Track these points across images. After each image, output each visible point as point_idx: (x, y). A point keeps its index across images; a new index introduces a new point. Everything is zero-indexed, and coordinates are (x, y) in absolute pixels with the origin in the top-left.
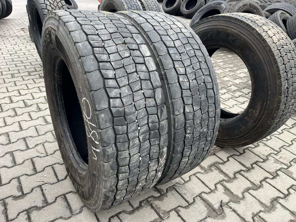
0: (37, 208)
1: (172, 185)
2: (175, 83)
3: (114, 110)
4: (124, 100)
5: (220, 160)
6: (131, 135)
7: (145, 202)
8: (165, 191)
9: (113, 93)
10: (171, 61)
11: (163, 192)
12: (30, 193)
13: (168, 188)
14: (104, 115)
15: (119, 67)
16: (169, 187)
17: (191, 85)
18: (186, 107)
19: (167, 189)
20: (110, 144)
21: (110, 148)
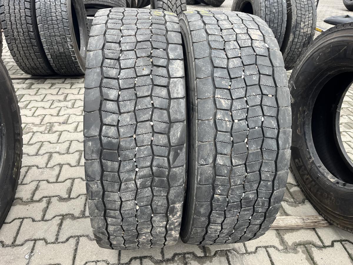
0: (73, 217)
1: (225, 249)
2: (208, 120)
3: (104, 140)
4: (122, 130)
5: (318, 240)
6: (123, 176)
7: (180, 256)
8: (213, 254)
9: (109, 119)
10: (211, 87)
11: (210, 253)
12: (75, 198)
13: (218, 251)
14: (91, 144)
15: (127, 87)
16: (221, 250)
17: (235, 126)
18: (219, 157)
19: (216, 251)
20: (95, 179)
21: (94, 185)
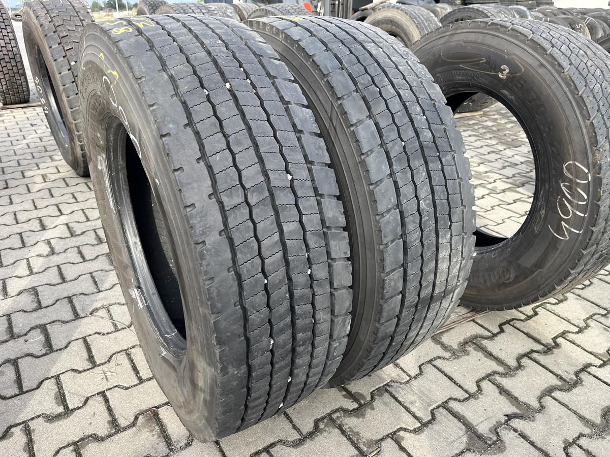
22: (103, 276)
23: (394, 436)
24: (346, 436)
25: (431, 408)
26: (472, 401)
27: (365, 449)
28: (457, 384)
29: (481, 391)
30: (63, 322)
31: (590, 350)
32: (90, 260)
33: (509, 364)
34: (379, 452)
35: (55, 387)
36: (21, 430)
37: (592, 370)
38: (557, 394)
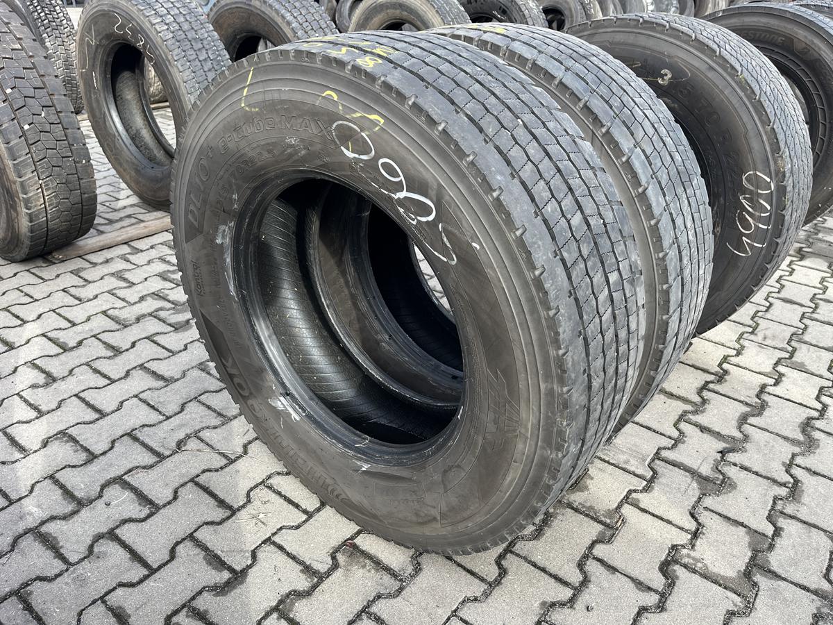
22: (159, 397)
23: (626, 499)
24: (581, 513)
25: (647, 463)
26: (680, 446)
27: (608, 521)
28: (657, 433)
29: (684, 433)
30: (144, 468)
31: (757, 371)
32: (119, 379)
33: (693, 400)
34: (623, 520)
35: (198, 550)
36: (187, 616)
37: (769, 389)
38: (751, 420)
